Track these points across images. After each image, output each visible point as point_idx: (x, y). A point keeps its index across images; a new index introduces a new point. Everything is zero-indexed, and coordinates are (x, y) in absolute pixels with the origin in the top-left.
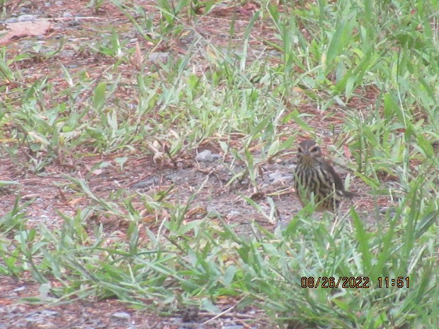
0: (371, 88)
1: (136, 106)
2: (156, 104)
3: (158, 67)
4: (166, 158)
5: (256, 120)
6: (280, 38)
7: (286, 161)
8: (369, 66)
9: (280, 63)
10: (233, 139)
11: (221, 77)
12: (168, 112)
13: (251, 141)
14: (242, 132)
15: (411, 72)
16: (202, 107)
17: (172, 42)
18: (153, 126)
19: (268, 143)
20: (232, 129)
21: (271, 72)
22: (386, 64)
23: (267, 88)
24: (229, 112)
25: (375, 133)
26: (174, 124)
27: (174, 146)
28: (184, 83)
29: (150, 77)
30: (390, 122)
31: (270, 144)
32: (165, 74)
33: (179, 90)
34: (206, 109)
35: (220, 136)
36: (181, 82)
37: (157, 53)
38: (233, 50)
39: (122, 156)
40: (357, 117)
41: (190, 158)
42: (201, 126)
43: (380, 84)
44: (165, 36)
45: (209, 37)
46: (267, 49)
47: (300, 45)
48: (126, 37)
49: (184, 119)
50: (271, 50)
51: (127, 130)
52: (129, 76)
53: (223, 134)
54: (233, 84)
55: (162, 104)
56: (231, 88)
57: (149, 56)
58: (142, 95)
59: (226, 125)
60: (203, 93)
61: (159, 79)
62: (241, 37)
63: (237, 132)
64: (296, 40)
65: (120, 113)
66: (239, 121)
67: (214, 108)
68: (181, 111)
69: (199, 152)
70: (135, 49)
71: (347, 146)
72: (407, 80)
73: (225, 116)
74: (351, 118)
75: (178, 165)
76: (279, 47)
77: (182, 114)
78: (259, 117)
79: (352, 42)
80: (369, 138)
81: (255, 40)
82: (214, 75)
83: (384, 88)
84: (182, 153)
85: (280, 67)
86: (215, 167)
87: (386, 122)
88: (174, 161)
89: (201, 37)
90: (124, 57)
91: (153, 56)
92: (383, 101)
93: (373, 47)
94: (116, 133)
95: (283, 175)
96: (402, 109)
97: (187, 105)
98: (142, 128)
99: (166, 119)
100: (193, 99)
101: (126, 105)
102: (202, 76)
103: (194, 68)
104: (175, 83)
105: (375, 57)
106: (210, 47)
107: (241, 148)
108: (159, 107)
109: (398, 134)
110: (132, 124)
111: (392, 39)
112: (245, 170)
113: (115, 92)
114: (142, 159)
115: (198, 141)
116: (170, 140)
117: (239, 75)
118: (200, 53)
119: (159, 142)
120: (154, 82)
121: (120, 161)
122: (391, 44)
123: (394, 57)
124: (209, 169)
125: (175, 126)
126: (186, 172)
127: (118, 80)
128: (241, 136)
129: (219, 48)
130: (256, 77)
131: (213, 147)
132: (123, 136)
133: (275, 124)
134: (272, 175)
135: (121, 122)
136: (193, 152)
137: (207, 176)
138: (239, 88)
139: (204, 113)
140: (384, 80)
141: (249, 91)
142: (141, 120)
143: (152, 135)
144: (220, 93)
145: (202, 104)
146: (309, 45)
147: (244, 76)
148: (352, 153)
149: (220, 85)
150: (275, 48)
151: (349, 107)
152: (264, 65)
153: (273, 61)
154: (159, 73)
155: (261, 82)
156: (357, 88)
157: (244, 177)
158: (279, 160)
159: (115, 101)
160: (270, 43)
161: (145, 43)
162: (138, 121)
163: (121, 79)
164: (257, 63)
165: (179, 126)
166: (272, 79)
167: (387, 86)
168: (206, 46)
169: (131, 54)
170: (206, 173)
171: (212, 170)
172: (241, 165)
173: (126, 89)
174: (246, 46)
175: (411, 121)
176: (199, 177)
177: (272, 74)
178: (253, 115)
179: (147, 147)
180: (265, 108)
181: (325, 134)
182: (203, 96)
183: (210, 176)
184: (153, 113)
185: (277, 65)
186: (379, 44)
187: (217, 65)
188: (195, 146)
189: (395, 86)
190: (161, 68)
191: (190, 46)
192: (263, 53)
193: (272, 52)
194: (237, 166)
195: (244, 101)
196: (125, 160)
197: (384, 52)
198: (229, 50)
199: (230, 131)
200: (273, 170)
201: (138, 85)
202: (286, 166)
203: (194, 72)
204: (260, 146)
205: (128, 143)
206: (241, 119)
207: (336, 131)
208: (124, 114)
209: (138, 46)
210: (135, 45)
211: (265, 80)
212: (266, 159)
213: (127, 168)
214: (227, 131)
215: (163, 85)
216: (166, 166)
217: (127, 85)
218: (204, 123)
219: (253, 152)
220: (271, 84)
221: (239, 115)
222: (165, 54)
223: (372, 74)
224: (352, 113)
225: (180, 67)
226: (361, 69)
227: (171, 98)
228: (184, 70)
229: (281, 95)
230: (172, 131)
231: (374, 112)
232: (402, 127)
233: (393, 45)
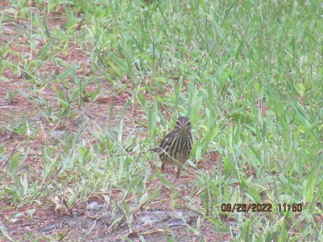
0: (214, 153)
1: (41, 171)
2: (56, 169)
3: (57, 142)
4: (65, 209)
5: (130, 179)
6: (147, 118)
7: (153, 208)
8: (213, 138)
9: (147, 136)
10: (114, 193)
11: (103, 147)
12: (66, 175)
13: (127, 195)
14: (120, 188)
15: (243, 141)
16: (90, 170)
17: (67, 123)
18: (54, 185)
19: (139, 195)
20: (113, 185)
21: (140, 143)
22: (225, 135)
23: (138, 155)
24: (110, 173)
25: (218, 186)
26: (70, 183)
27: (70, 200)
28: (77, 153)
29: (51, 149)
30: (229, 178)
31: (141, 196)
32: (63, 147)
33: (73, 158)
34: (93, 171)
35: (104, 191)
36: (74, 152)
37: (56, 132)
38: (112, 128)
39: (31, 208)
40: (205, 175)
41: (82, 208)
42: (89, 184)
43: (221, 150)
44: (62, 118)
45: (94, 119)
46: (137, 127)
47: (162, 123)
48: (33, 120)
49: (77, 180)
50: (140, 127)
51: (35, 189)
52: (36, 149)
53: (106, 189)
54: (113, 152)
55: (61, 169)
56: (111, 156)
57: (51, 134)
58: (46, 163)
59: (109, 183)
60: (91, 159)
61: (58, 150)
62: (118, 118)
63: (116, 188)
64: (159, 120)
65: (30, 176)
66: (118, 180)
67: (99, 171)
68: (75, 174)
69: (89, 204)
70: (40, 129)
71: (198, 196)
72: (240, 147)
73: (107, 176)
74: (200, 176)
75: (73, 214)
76: (146, 125)
77: (76, 176)
78: (132, 176)
79: (200, 120)
80: (213, 190)
81: (128, 120)
82: (99, 147)
83: (224, 153)
84: (76, 204)
85: (147, 139)
86: (101, 214)
87: (226, 178)
88: (70, 211)
89: (88, 119)
90: (32, 135)
91: (54, 133)
92: (223, 163)
93: (215, 124)
94: (27, 192)
95: (152, 219)
96: (237, 168)
97: (80, 169)
98: (46, 187)
99: (64, 179)
100: (84, 165)
101: (34, 171)
102: (90, 147)
103: (84, 142)
104: (70, 153)
105: (217, 131)
106: (96, 126)
107: (120, 200)
108: (58, 172)
109: (235, 187)
110: (39, 184)
111: (229, 117)
112: (123, 216)
113: (26, 161)
114: (46, 210)
115: (88, 196)
116: (67, 196)
117: (117, 146)
118: (88, 130)
119: (59, 197)
120: (54, 152)
121: (31, 212)
122: (228, 121)
123: (231, 130)
124: (96, 216)
125: (70, 185)
126: (79, 218)
127: (28, 152)
128: (120, 191)
129: (102, 126)
130: (130, 147)
131: (98, 199)
132: (32, 194)
133: (145, 181)
134: (143, 219)
135: (31, 183)
136: (85, 204)
137: (95, 222)
138: (118, 156)
139: (92, 174)
140: (224, 148)
141: (125, 157)
142: (45, 181)
143: (54, 192)
144: (104, 159)
145: (90, 168)
146: (168, 122)
147: (121, 147)
148: (202, 201)
149: (104, 154)
150: (143, 126)
151: (199, 168)
152: (135, 138)
153: (142, 135)
154: (58, 146)
155: (133, 151)
156: (204, 153)
157: (122, 221)
158: (148, 208)
159: (26, 168)
160: (139, 122)
161: (47, 125)
162: (43, 182)
163: (30, 151)
164: (130, 137)
165: (74, 184)
166: (141, 148)
167: (226, 152)
168: (92, 125)
169: (37, 132)
170: (94, 219)
171: (98, 216)
172: (120, 212)
173: (34, 159)
174: (122, 124)
175: (244, 177)
176: (89, 221)
177: (142, 145)
178: (128, 175)
179: (50, 201)
180: (137, 170)
181: (181, 188)
182: (91, 162)
183: (97, 221)
184: (54, 176)
185: (145, 138)
186: (219, 121)
187: (101, 139)
188: (86, 199)
189: (232, 152)
190: (59, 142)
191: (80, 126)
192: (134, 129)
193: (141, 129)
194: (117, 213)
195: (121, 165)
196: (34, 211)
197: (223, 127)
198: (109, 128)
199: (111, 187)
200: (143, 215)
201: (43, 155)
202: (153, 212)
203: (84, 144)
204: (134, 198)
205: (36, 199)
206: (119, 178)
207: (189, 185)
208: (32, 177)
209: (42, 127)
210: (40, 126)
211: (136, 149)
212: (139, 207)
213: (35, 217)
214: (109, 188)
215: (61, 154)
216: (65, 215)
217: (34, 155)
218: (92, 182)
219: (128, 202)
220: (141, 152)
221: (118, 176)
222: (63, 132)
223: (215, 143)
224: (201, 172)
225: (73, 141)
226: (207, 140)
227: (68, 164)
228: (76, 143)
229: (148, 160)
230: (68, 188)
231: (217, 171)
232: (238, 181)
233: (230, 122)
